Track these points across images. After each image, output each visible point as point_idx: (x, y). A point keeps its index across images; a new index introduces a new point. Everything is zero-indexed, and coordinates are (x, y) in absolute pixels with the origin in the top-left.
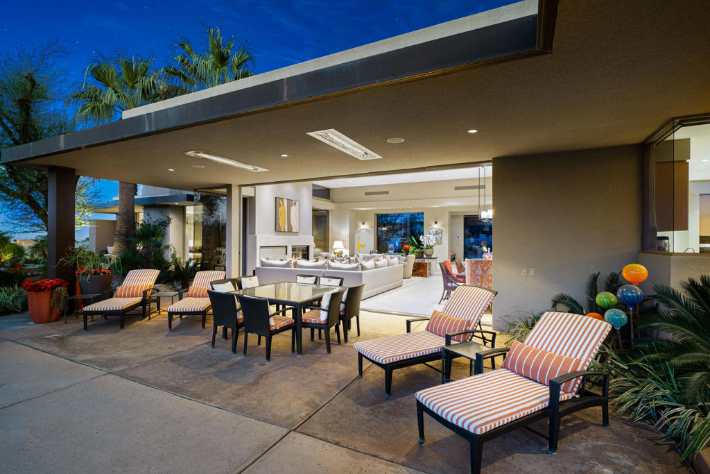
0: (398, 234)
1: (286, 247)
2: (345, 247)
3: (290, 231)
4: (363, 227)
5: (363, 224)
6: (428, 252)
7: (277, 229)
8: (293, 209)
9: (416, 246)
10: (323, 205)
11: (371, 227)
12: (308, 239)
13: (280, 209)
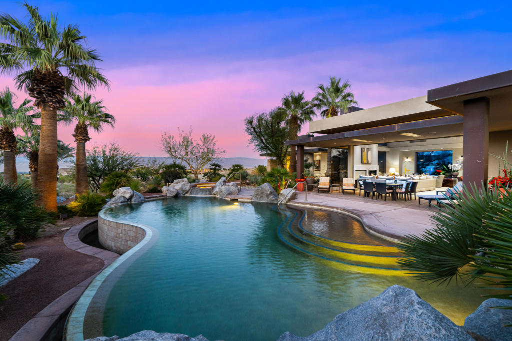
0: (432, 164)
1: (366, 171)
2: (396, 171)
3: (368, 163)
4: (406, 160)
5: (407, 158)
6: (454, 174)
7: (362, 162)
8: (369, 152)
9: (446, 171)
10: (383, 149)
11: (413, 160)
12: (376, 167)
13: (363, 153)
